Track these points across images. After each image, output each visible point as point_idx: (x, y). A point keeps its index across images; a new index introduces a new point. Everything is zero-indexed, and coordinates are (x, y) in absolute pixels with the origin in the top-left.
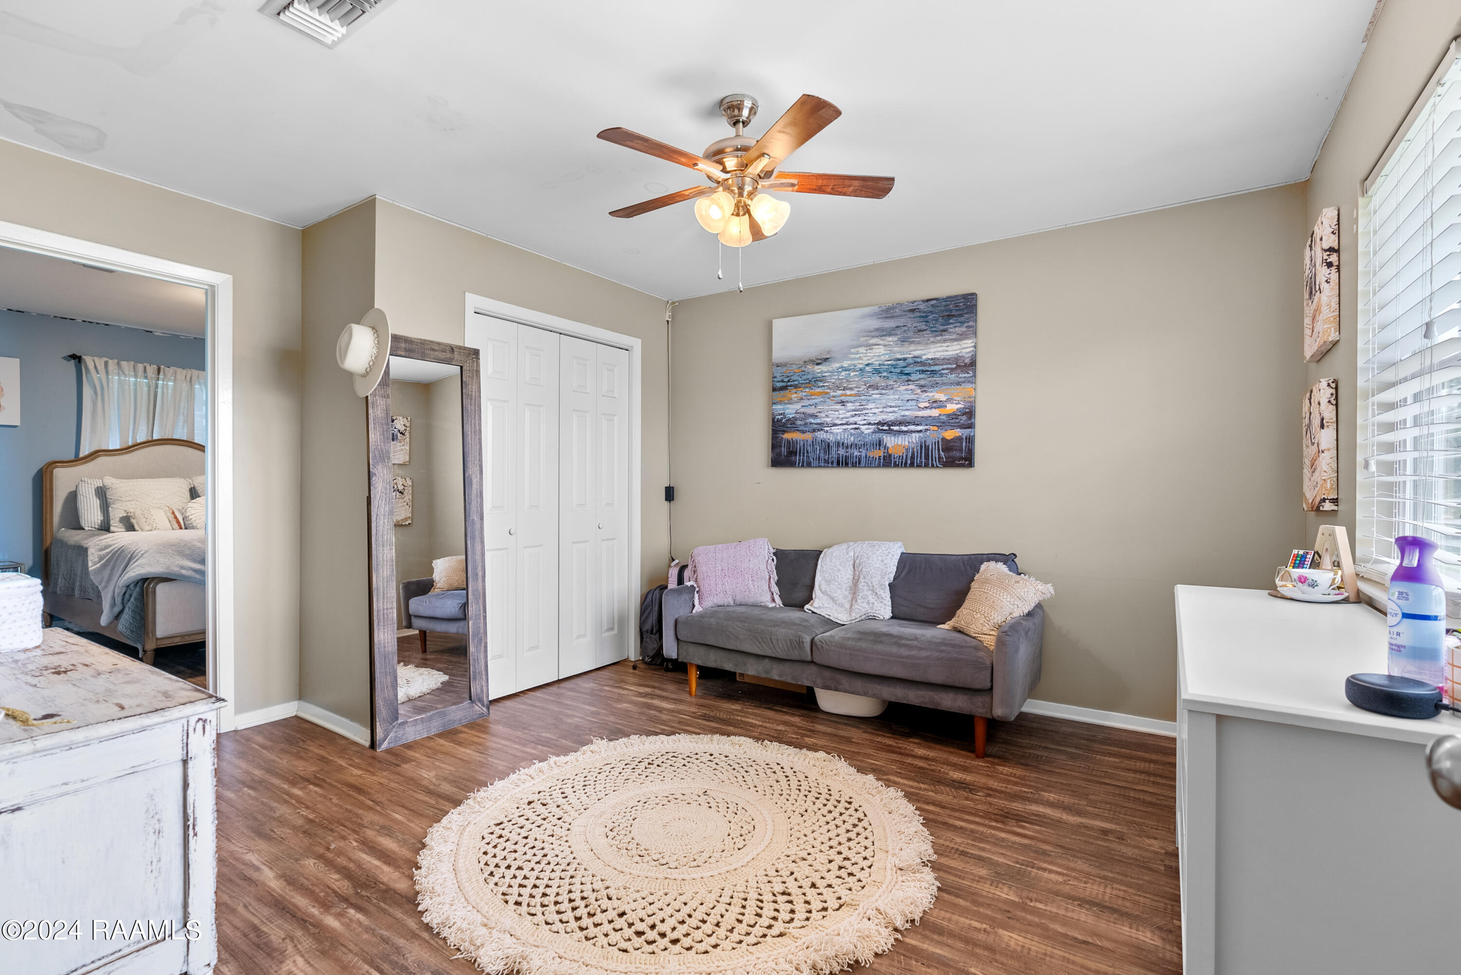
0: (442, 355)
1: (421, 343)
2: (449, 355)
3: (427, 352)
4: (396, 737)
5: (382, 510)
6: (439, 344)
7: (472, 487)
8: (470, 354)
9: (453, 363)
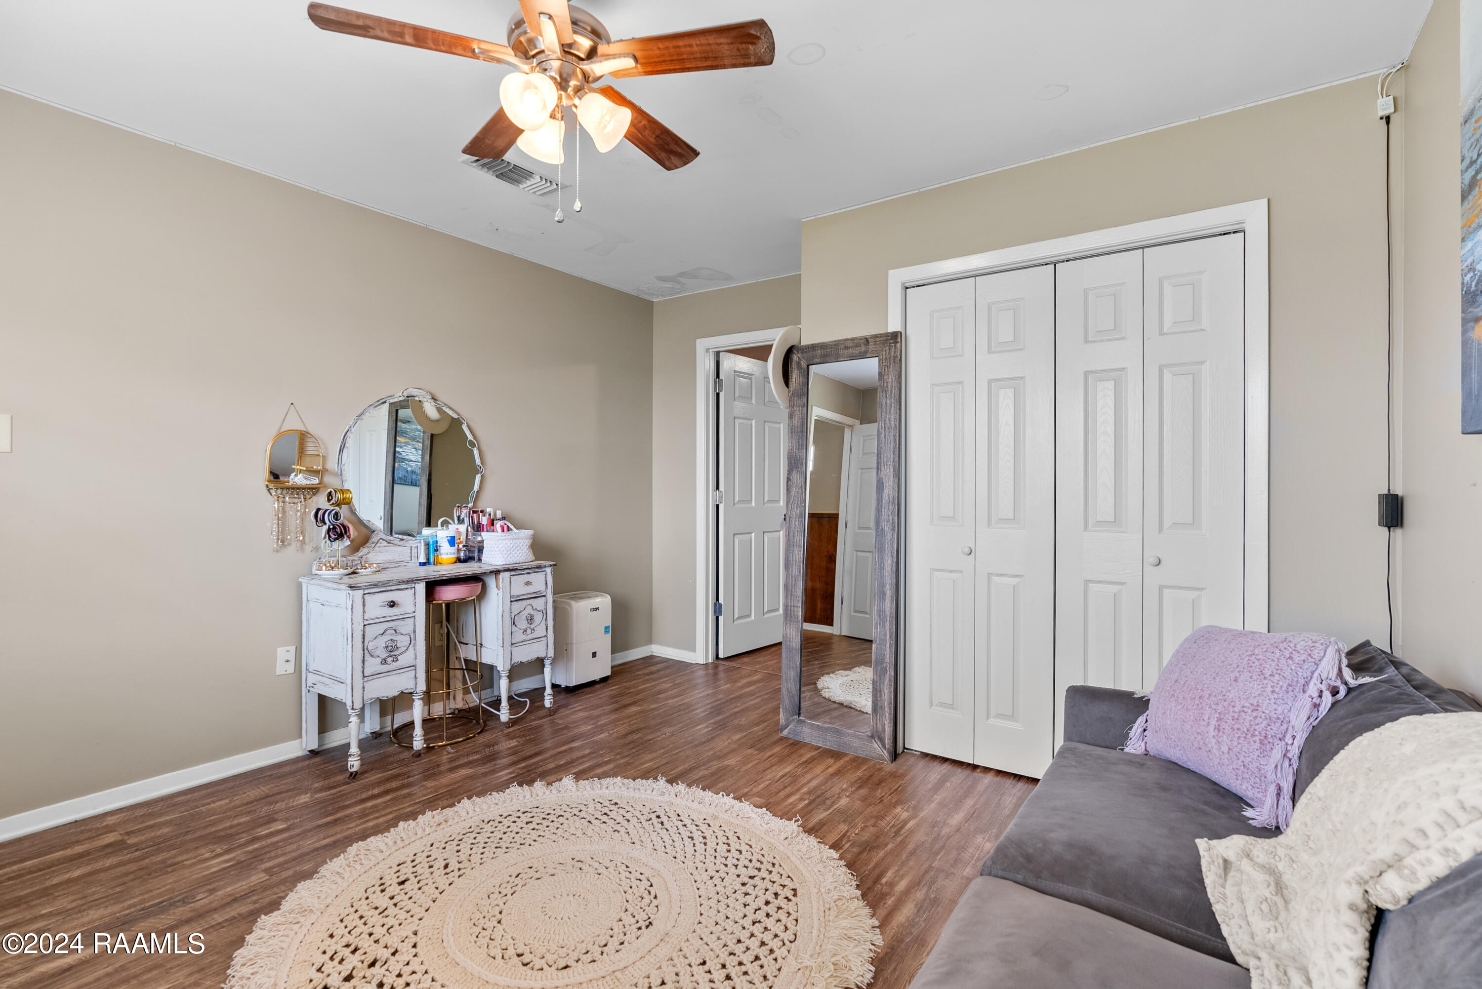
0: (856, 351)
1: (835, 345)
2: (863, 349)
3: (841, 352)
4: (795, 731)
5: (794, 513)
6: (853, 340)
7: (883, 492)
8: (887, 340)
9: (868, 356)
